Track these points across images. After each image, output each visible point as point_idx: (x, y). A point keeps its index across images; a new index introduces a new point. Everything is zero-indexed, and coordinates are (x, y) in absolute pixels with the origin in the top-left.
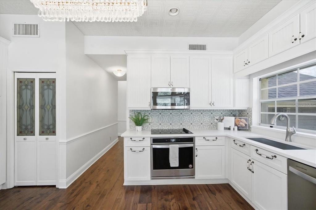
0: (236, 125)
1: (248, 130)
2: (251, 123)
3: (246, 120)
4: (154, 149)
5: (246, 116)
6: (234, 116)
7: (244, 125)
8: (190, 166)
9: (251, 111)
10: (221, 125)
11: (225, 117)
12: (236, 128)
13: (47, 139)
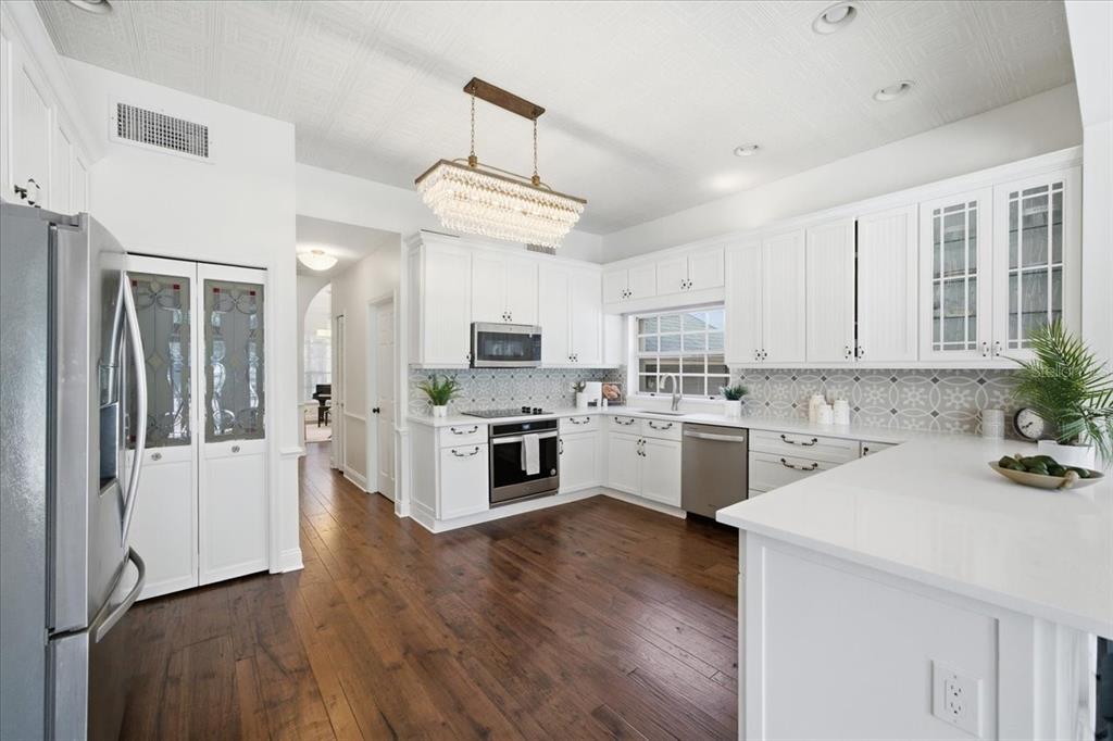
0: (604, 396)
1: (619, 404)
2: (626, 392)
3: (619, 386)
4: (496, 446)
5: (617, 379)
6: (601, 380)
7: (616, 396)
8: (554, 471)
9: (626, 372)
10: (584, 398)
11: (588, 383)
12: (606, 401)
13: (236, 449)
